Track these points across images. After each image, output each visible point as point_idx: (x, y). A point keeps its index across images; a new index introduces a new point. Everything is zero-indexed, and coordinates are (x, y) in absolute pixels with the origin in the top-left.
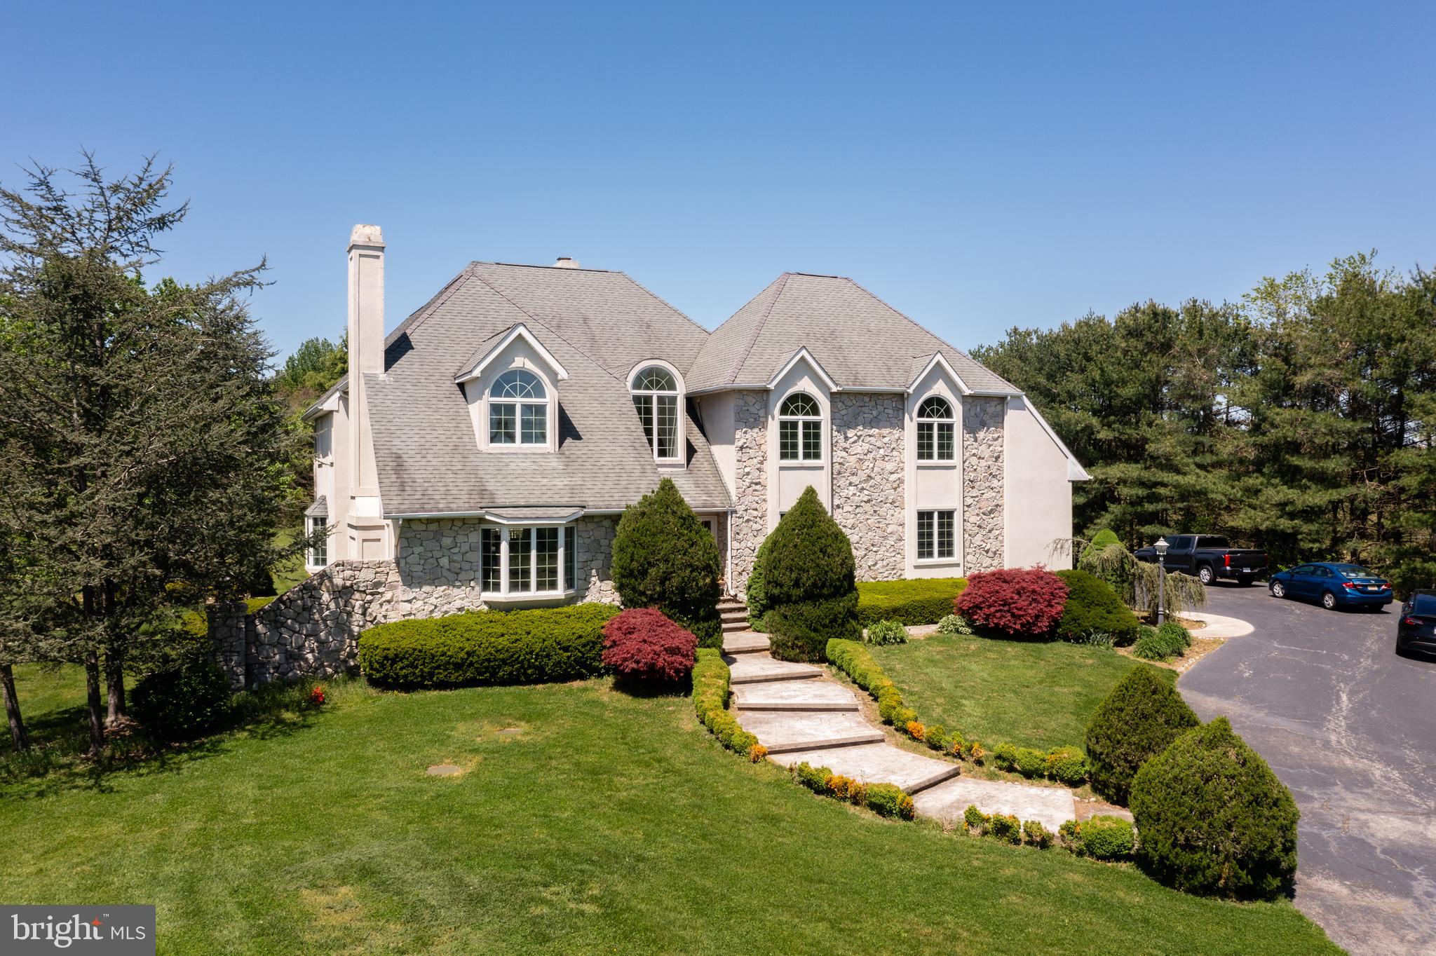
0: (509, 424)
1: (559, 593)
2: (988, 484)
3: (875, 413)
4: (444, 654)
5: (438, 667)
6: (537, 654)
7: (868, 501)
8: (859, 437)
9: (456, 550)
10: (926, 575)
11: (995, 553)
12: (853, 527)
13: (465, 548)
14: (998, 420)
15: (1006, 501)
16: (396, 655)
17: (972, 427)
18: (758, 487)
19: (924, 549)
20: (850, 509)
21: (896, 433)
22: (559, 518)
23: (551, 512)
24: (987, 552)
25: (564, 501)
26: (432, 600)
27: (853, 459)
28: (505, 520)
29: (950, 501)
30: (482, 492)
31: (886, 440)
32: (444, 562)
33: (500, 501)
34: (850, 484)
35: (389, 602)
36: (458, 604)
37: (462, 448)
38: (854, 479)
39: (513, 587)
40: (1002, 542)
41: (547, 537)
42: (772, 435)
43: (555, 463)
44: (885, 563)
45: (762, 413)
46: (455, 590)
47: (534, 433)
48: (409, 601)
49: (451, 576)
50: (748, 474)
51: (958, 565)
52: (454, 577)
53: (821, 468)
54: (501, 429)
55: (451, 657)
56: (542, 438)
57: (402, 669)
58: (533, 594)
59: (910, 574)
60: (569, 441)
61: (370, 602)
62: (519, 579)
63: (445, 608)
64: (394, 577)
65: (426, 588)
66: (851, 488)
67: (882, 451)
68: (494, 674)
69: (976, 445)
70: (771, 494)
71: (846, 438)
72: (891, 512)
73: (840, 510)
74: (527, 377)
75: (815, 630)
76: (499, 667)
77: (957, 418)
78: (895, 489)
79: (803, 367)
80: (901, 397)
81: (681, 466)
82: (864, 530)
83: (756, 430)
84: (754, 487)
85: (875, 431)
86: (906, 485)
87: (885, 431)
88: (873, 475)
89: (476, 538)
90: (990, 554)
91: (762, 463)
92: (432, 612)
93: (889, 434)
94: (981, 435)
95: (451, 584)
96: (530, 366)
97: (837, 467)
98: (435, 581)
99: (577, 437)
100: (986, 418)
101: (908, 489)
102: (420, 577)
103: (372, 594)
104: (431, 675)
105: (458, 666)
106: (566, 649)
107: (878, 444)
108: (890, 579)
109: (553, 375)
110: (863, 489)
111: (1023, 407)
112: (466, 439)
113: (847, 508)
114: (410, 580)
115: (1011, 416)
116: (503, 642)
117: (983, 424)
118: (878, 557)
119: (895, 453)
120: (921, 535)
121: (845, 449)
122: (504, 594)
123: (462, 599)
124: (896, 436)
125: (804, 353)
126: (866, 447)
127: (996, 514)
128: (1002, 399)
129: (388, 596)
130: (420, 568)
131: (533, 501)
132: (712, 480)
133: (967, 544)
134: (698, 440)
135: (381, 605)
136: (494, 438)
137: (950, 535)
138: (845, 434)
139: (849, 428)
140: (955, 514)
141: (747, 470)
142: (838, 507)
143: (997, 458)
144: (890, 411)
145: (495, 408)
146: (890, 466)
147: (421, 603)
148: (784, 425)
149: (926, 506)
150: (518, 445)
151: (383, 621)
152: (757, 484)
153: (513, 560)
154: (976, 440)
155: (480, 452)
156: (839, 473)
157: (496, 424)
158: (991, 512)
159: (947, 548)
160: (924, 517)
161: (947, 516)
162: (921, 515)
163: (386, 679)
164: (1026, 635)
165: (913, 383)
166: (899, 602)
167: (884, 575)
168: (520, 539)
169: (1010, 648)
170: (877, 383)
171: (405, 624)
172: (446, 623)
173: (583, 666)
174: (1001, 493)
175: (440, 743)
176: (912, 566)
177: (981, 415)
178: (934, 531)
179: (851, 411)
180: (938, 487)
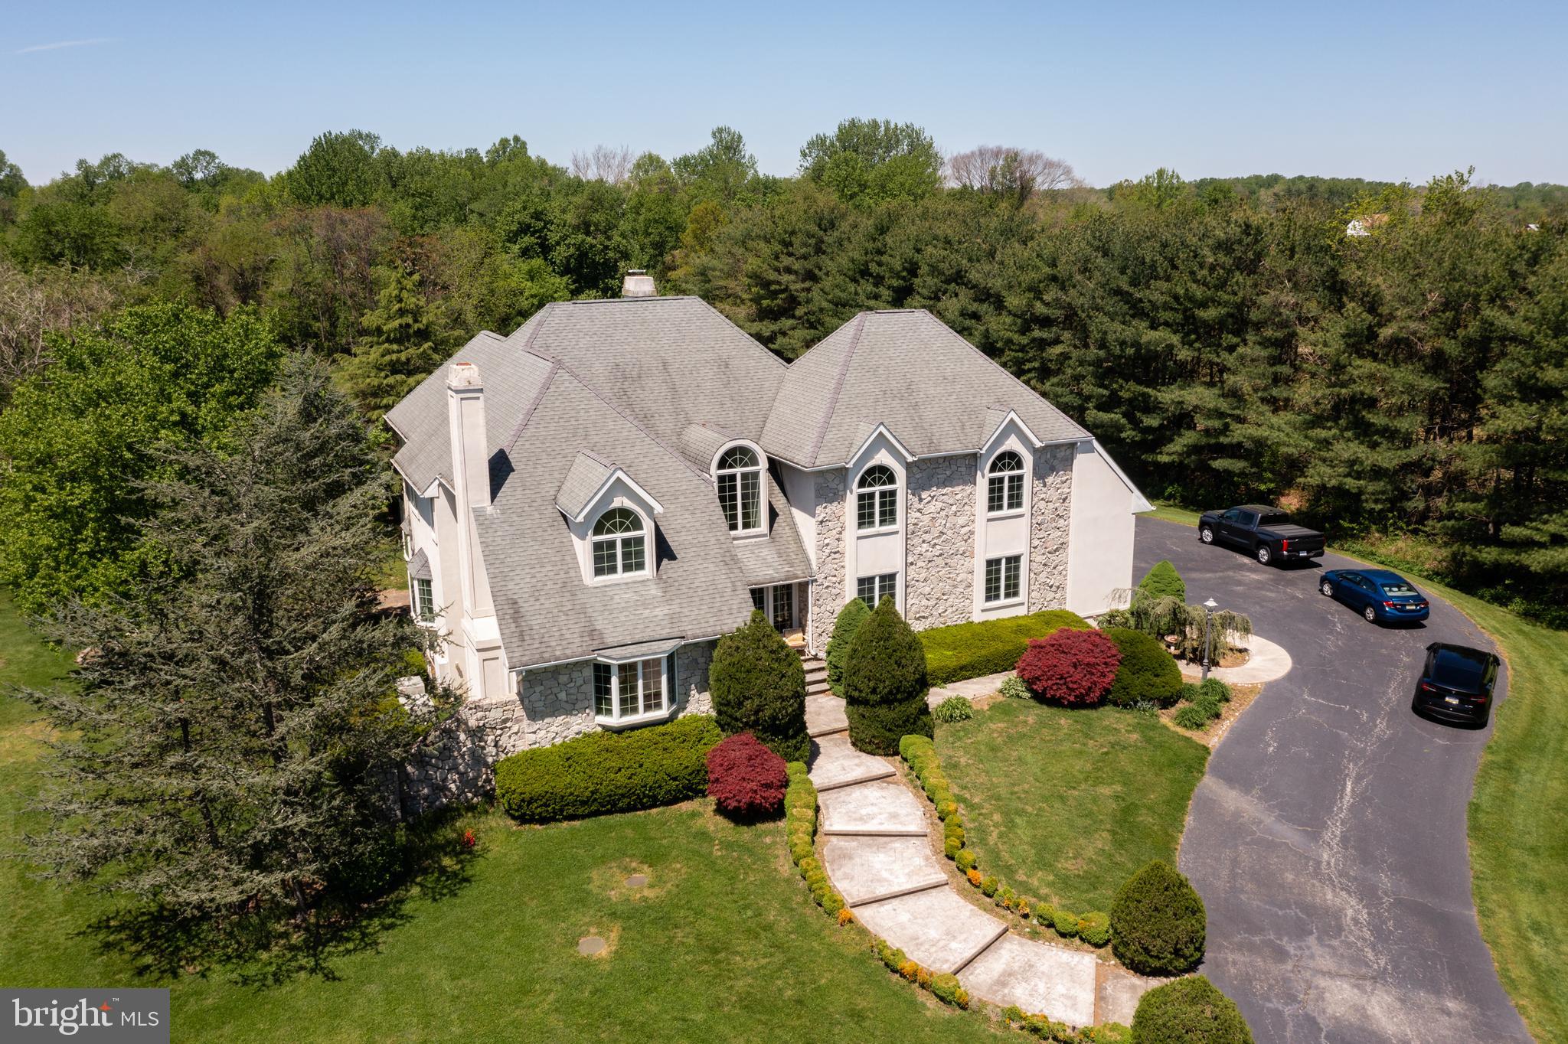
0: (611, 558)
1: (663, 713)
2: (1054, 524)
3: (948, 473)
4: (571, 794)
5: (567, 805)
6: (651, 787)
7: (941, 555)
8: (933, 497)
9: (572, 685)
10: (992, 616)
11: (1058, 587)
12: (925, 580)
13: (580, 682)
14: (1067, 464)
15: (1072, 539)
16: (531, 798)
17: (1041, 473)
18: (837, 556)
19: (992, 593)
20: (923, 564)
21: (968, 489)
22: (661, 651)
23: (655, 646)
24: (1051, 587)
25: (665, 633)
26: (553, 729)
27: (926, 519)
28: (613, 659)
29: (1019, 548)
30: (592, 633)
31: (958, 497)
32: (563, 696)
33: (610, 640)
34: (924, 542)
35: (516, 733)
36: (576, 729)
37: (570, 586)
38: (927, 537)
39: (624, 712)
40: (1065, 576)
41: (651, 669)
42: (850, 507)
43: (654, 591)
44: (954, 609)
45: (841, 487)
46: (573, 718)
47: (634, 560)
48: (534, 733)
49: (568, 707)
50: (827, 545)
51: (1023, 604)
52: (572, 707)
53: (897, 533)
54: (604, 562)
55: (578, 796)
56: (640, 566)
57: (537, 808)
58: (641, 716)
59: (977, 617)
60: (665, 562)
61: (500, 735)
62: (628, 704)
63: (564, 735)
64: (520, 712)
65: (547, 720)
66: (924, 545)
67: (954, 508)
68: (614, 805)
69: (1044, 489)
70: (849, 561)
71: (921, 500)
72: (962, 562)
73: (913, 567)
74: (625, 513)
75: (890, 730)
76: (619, 800)
77: (1027, 470)
78: (966, 541)
79: (881, 441)
80: (974, 457)
81: (764, 535)
82: (935, 582)
83: (836, 504)
84: (833, 556)
85: (948, 490)
86: (976, 536)
87: (957, 489)
88: (945, 531)
89: (589, 673)
90: (1054, 588)
91: (840, 533)
92: (554, 738)
93: (961, 491)
94: (1050, 480)
95: (569, 713)
96: (628, 504)
97: (911, 527)
98: (554, 714)
99: (673, 557)
100: (1055, 463)
101: (978, 540)
102: (541, 712)
103: (501, 729)
104: (562, 811)
105: (584, 803)
106: (675, 779)
107: (951, 502)
108: (959, 622)
109: (649, 510)
110: (935, 544)
111: (1092, 450)
112: (572, 574)
113: (920, 564)
114: (534, 715)
115: (1081, 460)
116: (621, 778)
117: (1053, 469)
118: (948, 604)
119: (966, 507)
120: (988, 581)
121: (919, 510)
122: (615, 720)
123: (580, 724)
124: (968, 492)
125: (882, 429)
126: (939, 505)
127: (1061, 551)
128: (1072, 446)
129: (515, 729)
130: (542, 703)
131: (638, 638)
132: (793, 547)
133: (1032, 582)
134: (780, 502)
135: (510, 737)
136: (599, 571)
137: (1017, 577)
138: (920, 496)
139: (924, 490)
140: (1022, 558)
141: (826, 541)
142: (912, 564)
143: (1064, 500)
144: (963, 469)
145: (598, 546)
146: (961, 520)
147: (544, 732)
148: (861, 497)
149: (993, 555)
150: (620, 576)
151: (512, 749)
152: (835, 553)
153: (623, 690)
154: (1045, 486)
155: (587, 588)
156: (913, 533)
157: (598, 559)
158: (1057, 550)
159: (1012, 590)
160: (993, 564)
161: (1014, 561)
162: (990, 563)
163: (524, 816)
164: (1079, 704)
165: (984, 441)
166: (966, 658)
167: (953, 619)
168: (628, 672)
169: (1064, 720)
170: (953, 447)
171: (533, 757)
172: (569, 755)
173: (690, 790)
174: (1066, 532)
175: (582, 899)
176: (979, 610)
177: (1055, 458)
178: (1002, 576)
179: (931, 473)
180: (1006, 536)
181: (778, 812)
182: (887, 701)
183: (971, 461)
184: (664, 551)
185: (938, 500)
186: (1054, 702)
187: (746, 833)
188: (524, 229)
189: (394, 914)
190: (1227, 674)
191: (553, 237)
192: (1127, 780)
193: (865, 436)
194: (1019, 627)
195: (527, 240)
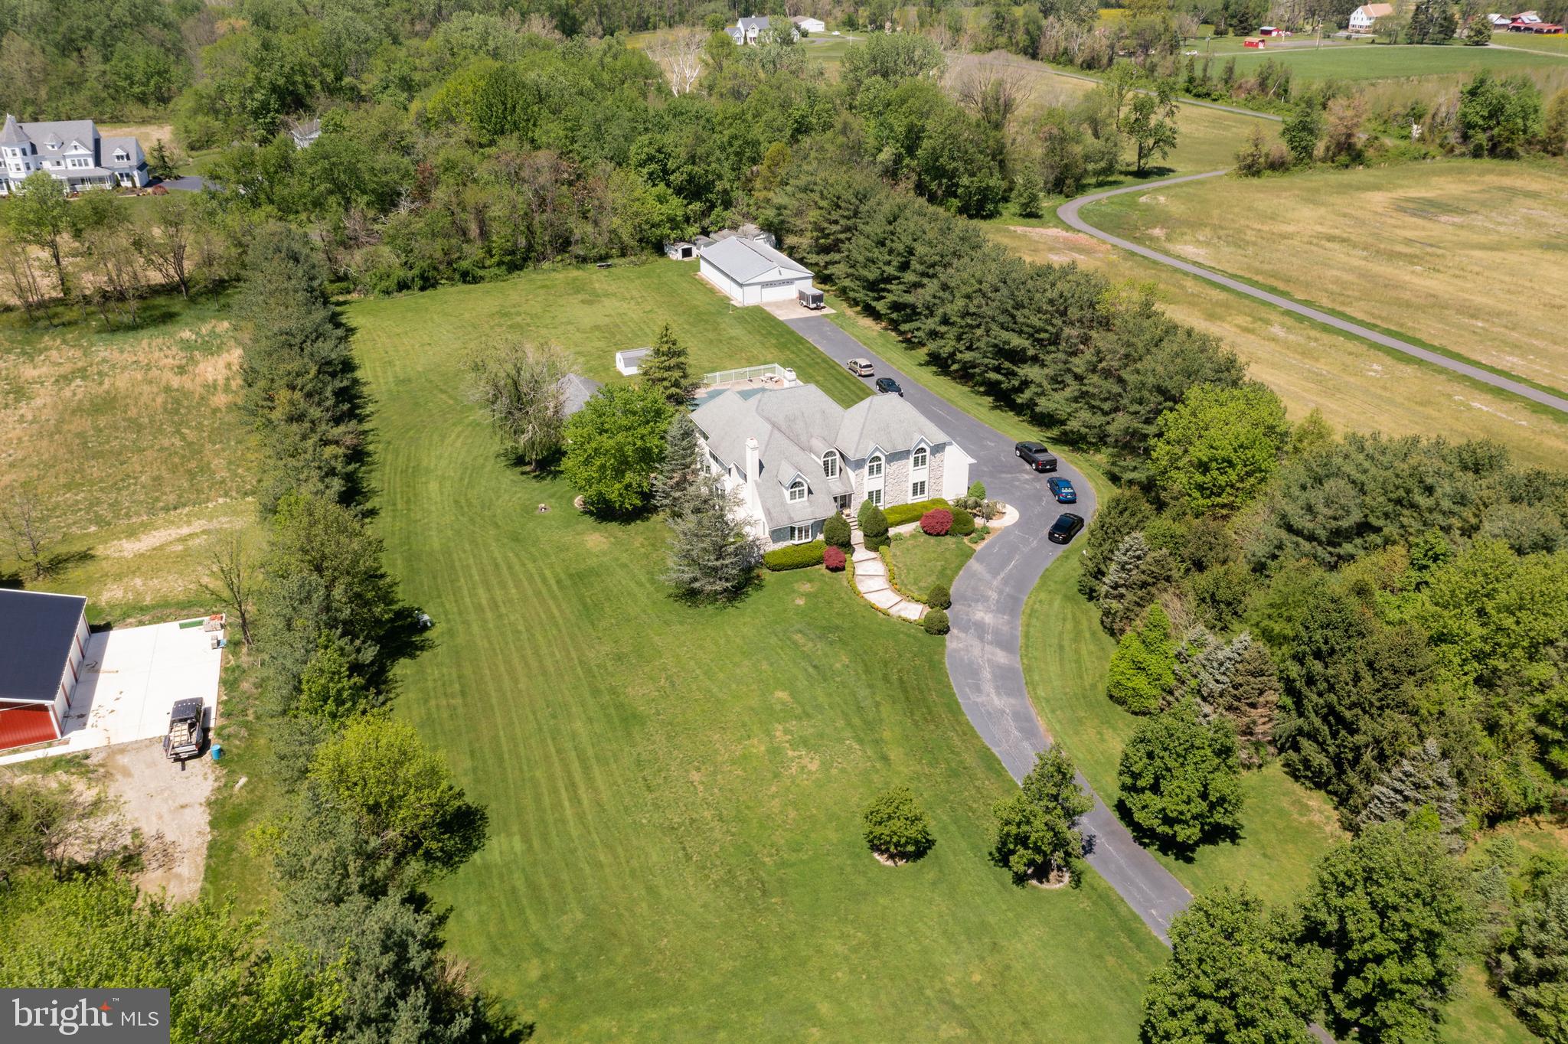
0: (796, 495)
1: (812, 539)
2: (938, 470)
3: (900, 456)
4: (786, 563)
5: (784, 566)
6: (808, 561)
7: (897, 482)
9: (785, 533)
10: (915, 501)
11: (940, 490)
12: (891, 491)
13: (787, 532)
14: (943, 450)
15: (945, 474)
16: (775, 564)
17: (933, 453)
19: (915, 493)
20: (891, 486)
21: (907, 461)
23: (807, 521)
25: (810, 517)
26: (779, 545)
27: (892, 472)
28: (796, 525)
29: (924, 478)
30: (791, 518)
31: (903, 464)
32: (782, 536)
33: (796, 520)
36: (785, 545)
37: (783, 504)
38: (892, 477)
39: (799, 540)
40: (942, 487)
41: (807, 527)
42: (866, 469)
43: (808, 504)
44: (901, 500)
45: (863, 462)
47: (801, 495)
48: (774, 546)
50: (859, 482)
51: (926, 497)
52: (784, 539)
53: (882, 477)
54: (793, 497)
55: (788, 564)
56: (803, 498)
57: (777, 567)
58: (803, 541)
59: (910, 502)
60: (810, 495)
61: (765, 547)
62: (800, 538)
63: (783, 546)
64: (770, 541)
65: (778, 543)
66: (891, 480)
67: (902, 468)
68: (798, 566)
69: (934, 458)
70: (865, 486)
71: (890, 466)
72: (904, 484)
74: (800, 483)
75: (876, 542)
77: (928, 453)
78: (906, 477)
79: (877, 449)
80: (909, 450)
81: (838, 478)
82: (895, 491)
83: (861, 468)
85: (899, 462)
86: (909, 476)
88: (898, 475)
89: (789, 530)
90: (938, 491)
91: (863, 477)
92: (780, 548)
93: (904, 462)
94: (936, 455)
96: (801, 480)
97: (887, 474)
98: (780, 541)
99: (812, 494)
102: (776, 540)
103: (765, 545)
104: (783, 568)
105: (790, 565)
106: (814, 559)
107: (901, 466)
108: (903, 504)
109: (806, 481)
110: (895, 479)
111: (952, 445)
112: (784, 501)
113: (889, 486)
114: (774, 541)
115: (948, 448)
116: (799, 559)
117: (938, 451)
118: (899, 498)
119: (906, 467)
120: (914, 490)
121: (889, 470)
122: (796, 542)
123: (786, 543)
125: (877, 445)
126: (897, 466)
127: (941, 478)
128: (945, 443)
129: (769, 545)
130: (776, 538)
131: (802, 519)
132: (847, 482)
133: (930, 489)
134: (843, 466)
135: (768, 547)
136: (791, 499)
137: (924, 488)
139: (891, 463)
140: (926, 481)
141: (858, 480)
142: (887, 486)
143: (942, 462)
144: (905, 455)
145: (791, 492)
146: (904, 471)
147: (776, 546)
148: (870, 466)
149: (916, 481)
150: (798, 500)
151: (768, 551)
152: (861, 484)
153: (799, 534)
155: (788, 504)
156: (888, 476)
157: (791, 496)
158: (939, 478)
159: (922, 492)
160: (915, 485)
161: (922, 484)
163: (774, 569)
164: (938, 535)
165: (912, 446)
166: (904, 517)
167: (901, 503)
168: (800, 529)
169: (932, 540)
170: (901, 448)
171: (774, 553)
172: (784, 552)
173: (819, 562)
174: (942, 472)
175: (794, 591)
176: (910, 499)
177: (938, 449)
178: (919, 488)
179: (893, 457)
180: (920, 475)
181: (843, 569)
182: (876, 536)
183: (908, 452)
184: (810, 492)
185: (895, 465)
186: (930, 534)
187: (835, 575)
188: (651, 159)
189: (747, 594)
190: (993, 524)
191: (671, 164)
192: (946, 560)
193: (871, 447)
194: (924, 506)
195: (653, 166)
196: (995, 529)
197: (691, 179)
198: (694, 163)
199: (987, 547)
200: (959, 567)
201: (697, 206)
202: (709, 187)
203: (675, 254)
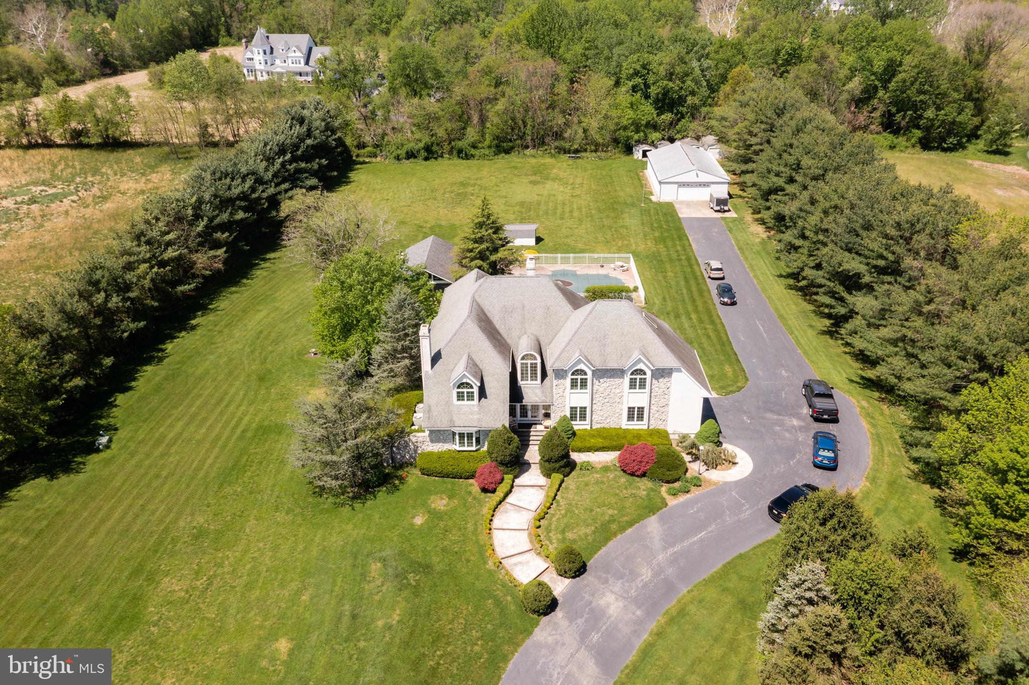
0: (463, 396)
1: (474, 448)
2: (663, 397)
3: (611, 374)
7: (608, 402)
8: (605, 381)
9: (445, 435)
10: (630, 427)
11: (664, 420)
12: (600, 410)
13: (447, 434)
14: (669, 376)
15: (670, 403)
17: (655, 377)
18: (562, 398)
19: (630, 417)
21: (620, 380)
22: (473, 430)
23: (471, 429)
25: (476, 425)
26: (438, 446)
27: (601, 389)
28: (457, 430)
29: (643, 403)
30: (451, 421)
31: (616, 383)
32: (442, 438)
33: (456, 424)
35: (427, 446)
36: (445, 448)
37: (449, 403)
38: (602, 395)
39: (461, 446)
40: (668, 416)
41: (470, 436)
42: (568, 382)
43: (476, 409)
44: (613, 422)
45: (564, 374)
46: (445, 444)
47: (470, 397)
48: (433, 446)
49: (443, 441)
50: (559, 393)
51: (646, 424)
52: (445, 441)
53: (588, 393)
54: (460, 396)
56: (473, 400)
58: (466, 448)
59: (624, 427)
60: (482, 399)
61: (422, 446)
62: (462, 444)
63: (442, 448)
64: (428, 439)
65: (436, 444)
66: (600, 398)
67: (614, 386)
68: (448, 476)
70: (567, 400)
71: (599, 382)
72: (617, 406)
73: (595, 406)
74: (467, 384)
76: (451, 474)
77: (648, 377)
78: (620, 399)
79: (581, 361)
80: (623, 369)
81: (539, 384)
82: (605, 411)
83: (562, 380)
85: (612, 380)
87: (615, 380)
88: (610, 394)
89: (449, 433)
90: (662, 421)
91: (564, 390)
92: (438, 449)
93: (617, 381)
94: (661, 380)
95: (443, 443)
96: (468, 381)
97: (594, 391)
98: (439, 442)
99: (486, 398)
100: (664, 374)
101: (625, 399)
102: (435, 441)
103: (423, 444)
104: (434, 474)
105: (440, 472)
107: (613, 384)
108: (615, 427)
109: (475, 384)
110: (606, 398)
111: (681, 371)
112: (449, 400)
113: (598, 404)
114: (432, 441)
115: (675, 375)
117: (662, 376)
118: (611, 420)
119: (619, 387)
120: (629, 414)
121: (598, 386)
122: (458, 448)
123: (446, 446)
124: (620, 382)
125: (580, 357)
126: (608, 384)
127: (666, 407)
128: (673, 369)
129: (427, 444)
130: (436, 439)
131: (467, 425)
133: (651, 417)
135: (425, 446)
136: (458, 400)
137: (643, 414)
139: (600, 379)
140: (646, 408)
142: (594, 404)
143: (668, 388)
144: (619, 374)
145: (458, 393)
146: (618, 391)
147: (435, 447)
148: (572, 379)
149: (632, 405)
150: (465, 402)
151: (426, 450)
152: (563, 395)
153: (460, 439)
154: (658, 382)
155: (453, 404)
156: (595, 393)
157: (458, 396)
158: (664, 406)
159: (640, 417)
160: (631, 410)
161: (641, 408)
162: (629, 408)
163: (426, 472)
164: (632, 474)
165: (627, 364)
166: (607, 443)
167: (613, 426)
168: (462, 436)
169: (623, 479)
170: (613, 365)
171: (430, 454)
172: (440, 456)
173: (472, 476)
174: (668, 400)
176: (625, 424)
177: (662, 373)
178: (635, 413)
179: (602, 373)
180: (639, 399)
181: (494, 491)
183: (621, 371)
184: (482, 396)
185: (604, 385)
186: (624, 471)
187: (483, 495)
192: (622, 509)
193: (576, 356)
194: (638, 435)
196: (709, 482)
197: (666, 93)
198: (670, 80)
199: (683, 505)
200: (631, 524)
201: (667, 117)
202: (682, 100)
203: (638, 154)
